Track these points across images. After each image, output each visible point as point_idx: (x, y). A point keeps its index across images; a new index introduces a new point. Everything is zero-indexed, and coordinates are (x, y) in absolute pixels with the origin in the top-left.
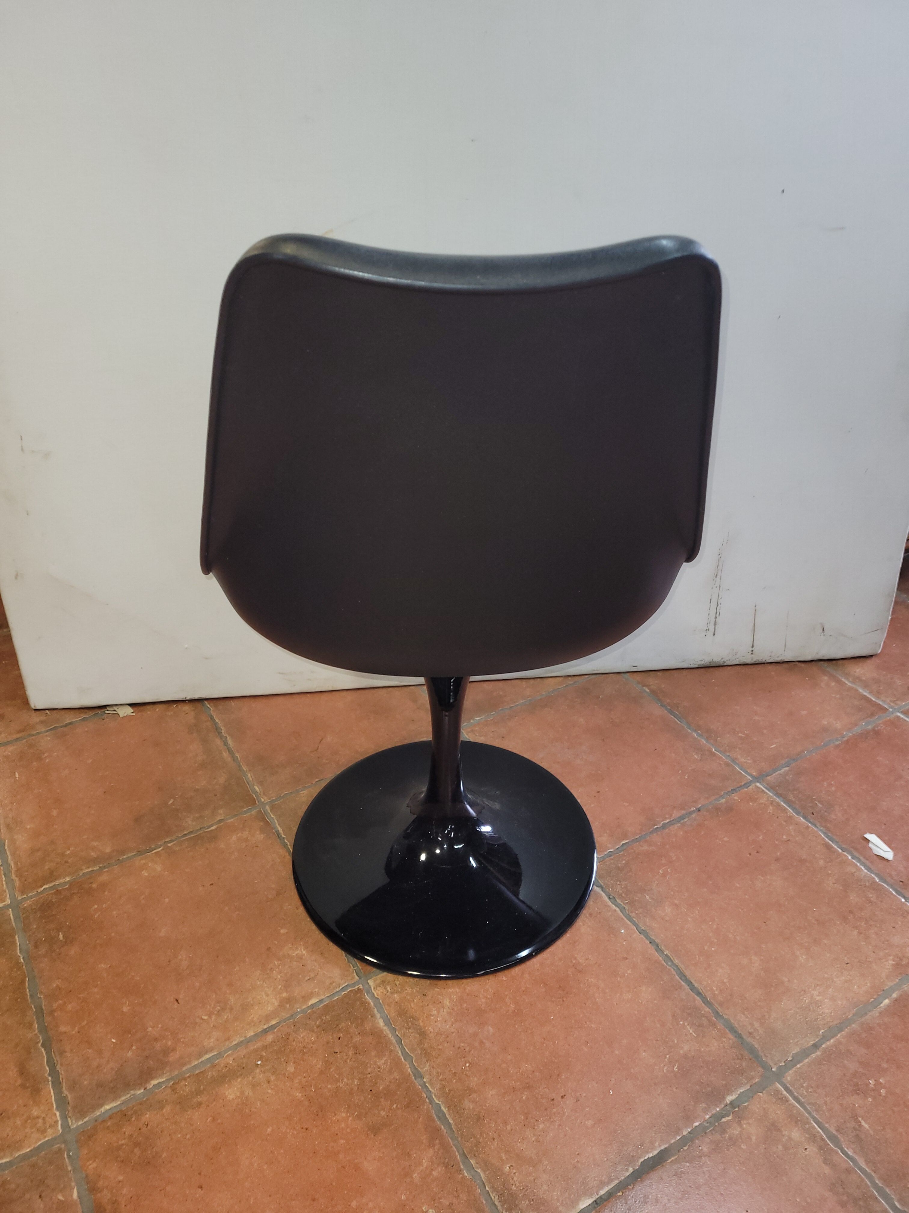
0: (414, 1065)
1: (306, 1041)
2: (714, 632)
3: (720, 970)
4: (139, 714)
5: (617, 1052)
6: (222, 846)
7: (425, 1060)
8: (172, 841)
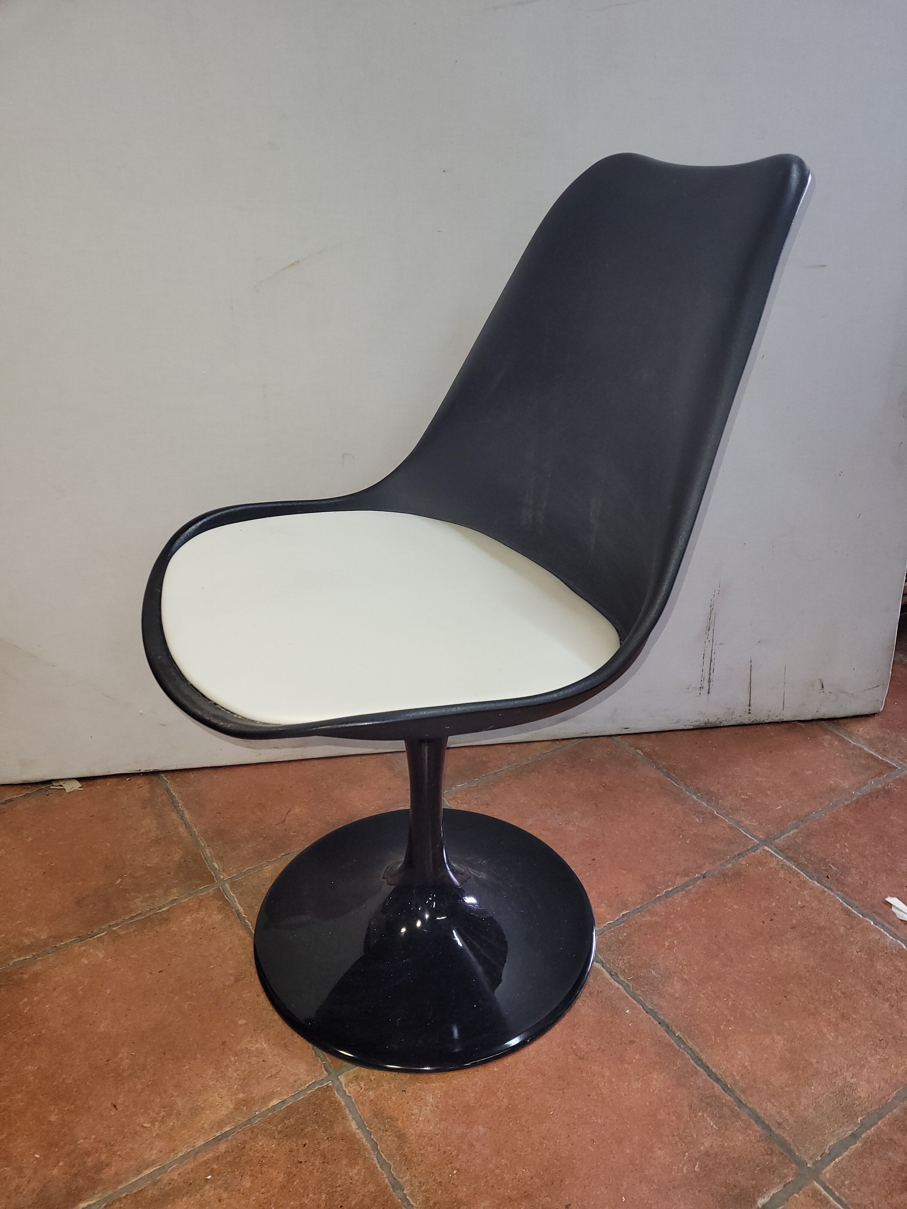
0: (393, 1175)
1: (266, 1149)
2: (709, 689)
3: (740, 1052)
4: (88, 789)
5: (628, 1151)
6: (175, 928)
7: (405, 1168)
8: (117, 924)
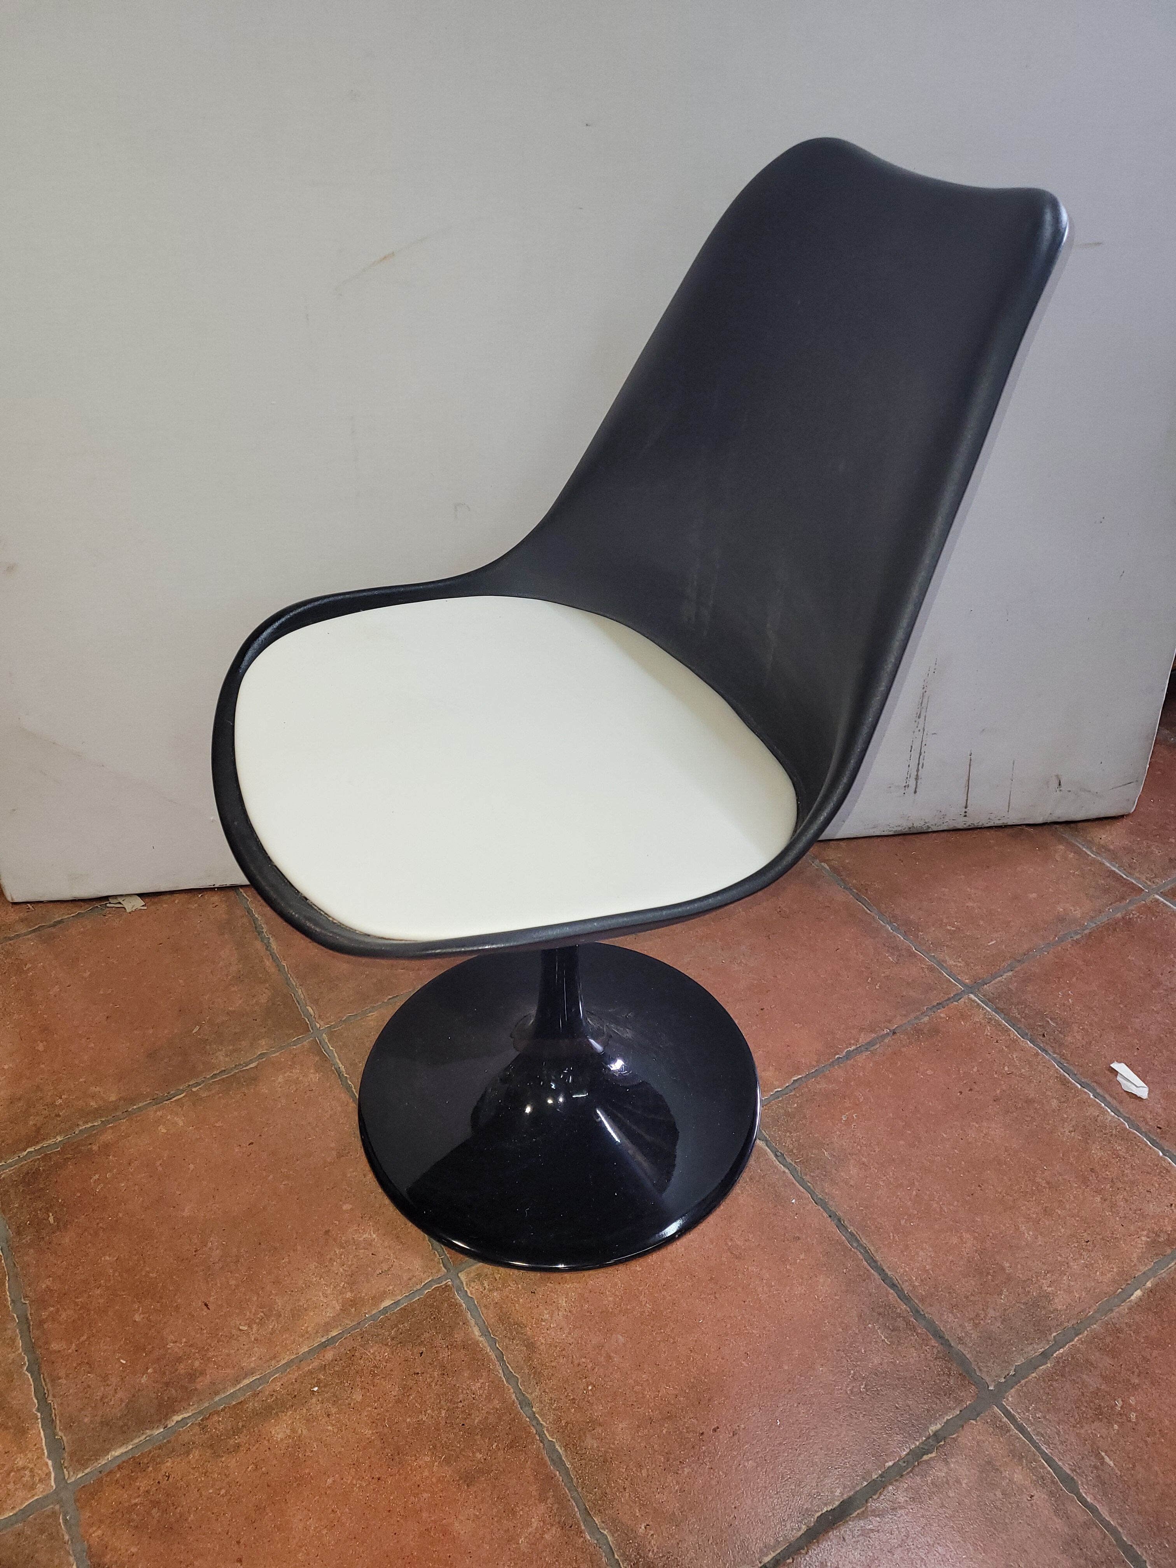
0: (520, 1390)
2: (916, 788)
3: (921, 1253)
4: (153, 907)
5: (786, 1368)
6: (265, 1090)
7: (533, 1382)
8: (198, 1084)
